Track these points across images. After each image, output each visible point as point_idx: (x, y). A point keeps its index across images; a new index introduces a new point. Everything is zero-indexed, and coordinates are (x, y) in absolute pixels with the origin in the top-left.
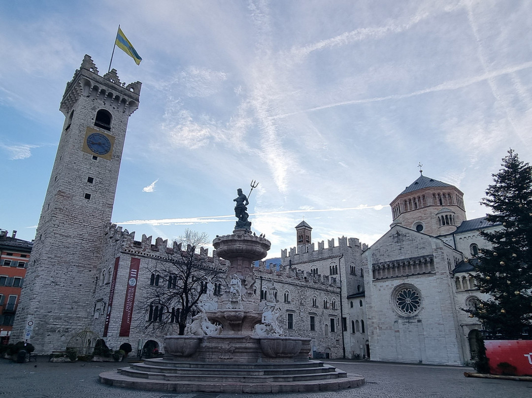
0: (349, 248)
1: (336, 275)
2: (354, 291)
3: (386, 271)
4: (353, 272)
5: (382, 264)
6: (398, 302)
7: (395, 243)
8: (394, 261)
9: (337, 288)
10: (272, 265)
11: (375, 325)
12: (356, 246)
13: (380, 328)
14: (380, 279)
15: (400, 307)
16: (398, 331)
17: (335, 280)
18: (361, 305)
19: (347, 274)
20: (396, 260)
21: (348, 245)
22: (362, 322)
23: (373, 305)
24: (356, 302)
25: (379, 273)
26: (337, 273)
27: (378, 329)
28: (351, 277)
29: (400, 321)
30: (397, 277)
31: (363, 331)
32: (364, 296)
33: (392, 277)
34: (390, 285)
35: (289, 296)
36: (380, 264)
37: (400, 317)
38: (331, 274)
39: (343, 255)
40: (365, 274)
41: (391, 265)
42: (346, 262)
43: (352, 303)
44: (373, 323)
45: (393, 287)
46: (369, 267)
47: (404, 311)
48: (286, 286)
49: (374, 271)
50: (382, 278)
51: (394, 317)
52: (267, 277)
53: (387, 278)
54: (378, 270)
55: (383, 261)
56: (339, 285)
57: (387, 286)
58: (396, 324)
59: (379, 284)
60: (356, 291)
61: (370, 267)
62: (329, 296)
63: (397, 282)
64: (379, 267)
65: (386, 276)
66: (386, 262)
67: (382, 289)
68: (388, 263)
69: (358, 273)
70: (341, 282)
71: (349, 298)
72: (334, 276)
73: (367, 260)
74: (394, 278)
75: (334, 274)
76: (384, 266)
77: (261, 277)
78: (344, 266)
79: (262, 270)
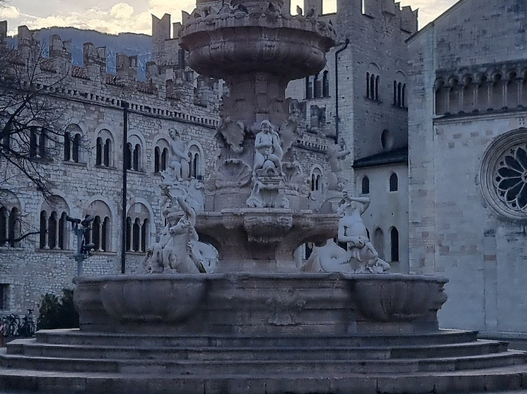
0: (367, 21)
1: (324, 101)
2: (372, 148)
3: (476, 91)
4: (372, 92)
5: (465, 72)
6: (498, 179)
7: (509, 10)
8: (501, 64)
9: (327, 136)
10: (153, 69)
11: (430, 242)
12: (386, 13)
13: (445, 250)
14: (454, 116)
15: (503, 194)
16: (493, 258)
17: (320, 114)
18: (394, 186)
19: (356, 98)
20: (509, 63)
21: (363, 13)
22: (394, 232)
23: (428, 186)
24: (380, 179)
25: (452, 98)
26: (326, 94)
27: (437, 253)
28: (367, 105)
29: (501, 231)
30: (506, 110)
31: (395, 257)
32: (405, 162)
33: (490, 111)
34: (483, 133)
35: (199, 161)
36: (461, 70)
37: (503, 219)
38: (308, 96)
39: (347, 41)
40: (412, 101)
41: (491, 76)
42: (357, 61)
43: (366, 182)
44: (425, 235)
45: (491, 138)
46: (426, 80)
47: (514, 205)
48: (193, 131)
49: (439, 92)
50: (462, 114)
51: (482, 219)
52: (140, 103)
53: (476, 113)
54: (452, 89)
55: (468, 64)
56: (330, 128)
57: (473, 135)
58: (489, 238)
59: (451, 130)
60: (377, 148)
61: (430, 80)
62: (305, 162)
63: (503, 125)
64: (456, 81)
65: (474, 107)
66: (475, 68)
67: (458, 143)
68: (483, 70)
69: (387, 94)
70: (338, 119)
71: (358, 165)
72: (320, 103)
73: (421, 60)
74: (497, 112)
75: (316, 96)
76: (470, 79)
77: (125, 105)
78: (351, 76)
79: (125, 80)
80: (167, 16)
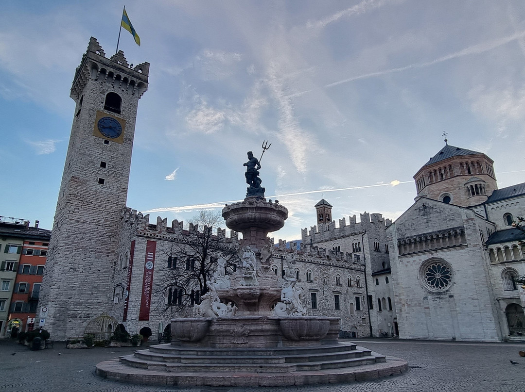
0: (372, 224)
1: (359, 252)
2: (379, 268)
3: (413, 245)
4: (377, 248)
5: (408, 239)
6: (426, 277)
7: (421, 216)
8: (421, 235)
9: (361, 265)
10: (292, 244)
11: (403, 302)
12: (379, 221)
13: (409, 305)
14: (406, 255)
15: (429, 283)
16: (428, 308)
17: (358, 257)
18: (387, 282)
19: (371, 251)
20: (424, 234)
21: (371, 221)
22: (389, 299)
23: (400, 281)
24: (382, 279)
25: (405, 248)
26: (360, 251)
27: (406, 307)
28: (375, 253)
29: (430, 297)
30: (425, 251)
31: (391, 309)
32: (390, 273)
33: (419, 252)
34: (418, 261)
35: (311, 275)
36: (406, 238)
37: (430, 292)
38: (354, 252)
39: (365, 231)
40: (390, 250)
41: (418, 240)
42: (370, 238)
43: (377, 280)
44: (400, 300)
45: (421, 262)
46: (394, 243)
47: (434, 287)
48: (308, 265)
49: (399, 247)
50: (409, 254)
51: (423, 294)
53: (414, 253)
54: (404, 245)
55: (409, 236)
56: (363, 262)
57: (414, 261)
58: (426, 300)
59: (406, 260)
60: (381, 268)
61: (396, 242)
62: (353, 274)
63: (425, 257)
64: (405, 242)
65: (413, 251)
66: (412, 237)
67: (409, 264)
68: (415, 237)
69: (383, 249)
70: (365, 259)
71: (374, 275)
72: (357, 254)
73: (392, 235)
74: (422, 252)
75: (357, 251)
76: (410, 241)
77: (282, 257)
78: (368, 243)
79: (282, 249)
80: (306, 229)
